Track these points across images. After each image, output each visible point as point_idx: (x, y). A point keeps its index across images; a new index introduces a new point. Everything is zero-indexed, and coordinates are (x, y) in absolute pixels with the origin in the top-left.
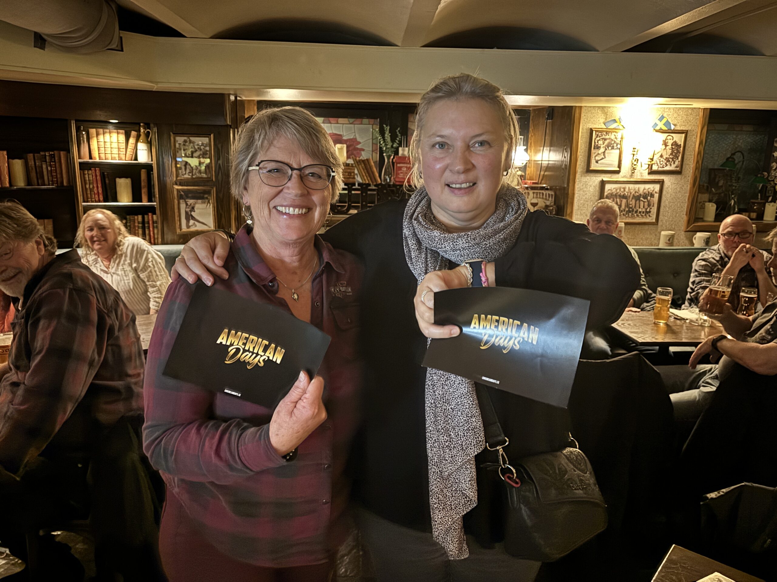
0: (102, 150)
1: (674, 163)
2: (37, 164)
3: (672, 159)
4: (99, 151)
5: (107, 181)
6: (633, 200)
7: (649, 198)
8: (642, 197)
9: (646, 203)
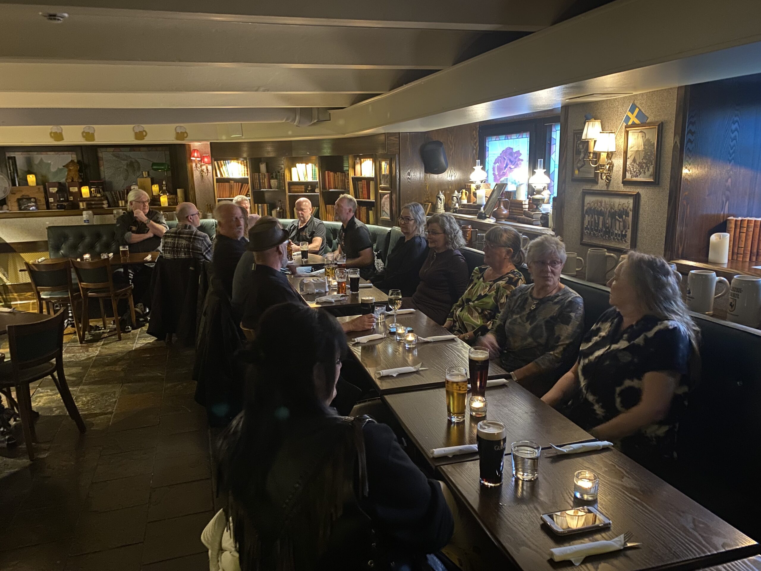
0: (365, 170)
1: (648, 170)
3: (646, 164)
6: (609, 218)
7: (624, 216)
8: (617, 214)
9: (621, 224)
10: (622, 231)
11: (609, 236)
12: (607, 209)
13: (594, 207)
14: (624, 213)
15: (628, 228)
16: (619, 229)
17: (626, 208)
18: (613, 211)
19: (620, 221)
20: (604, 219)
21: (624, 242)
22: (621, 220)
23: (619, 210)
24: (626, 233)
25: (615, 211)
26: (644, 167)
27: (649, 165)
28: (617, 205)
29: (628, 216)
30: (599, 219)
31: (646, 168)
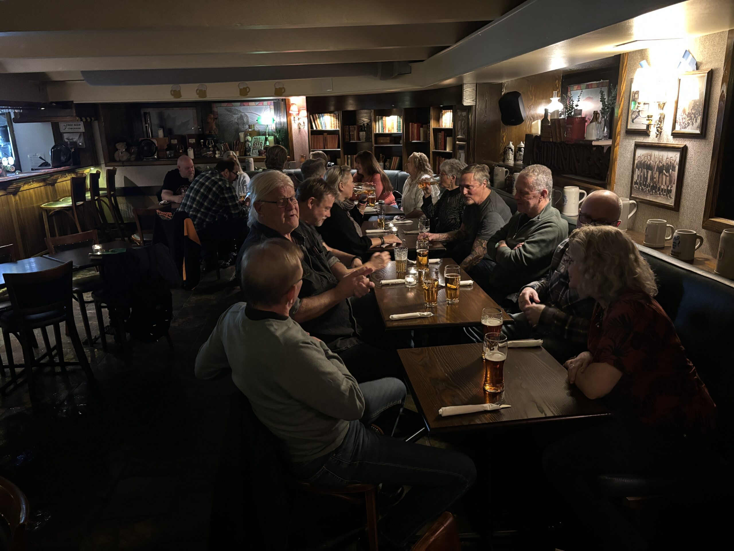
1: (696, 121)
3: (694, 114)
4: (444, 122)
6: (657, 173)
7: (671, 170)
8: (664, 169)
9: (668, 178)
10: (668, 187)
11: (656, 192)
12: (655, 163)
13: (644, 161)
14: (671, 167)
15: (674, 184)
16: (665, 184)
17: (673, 162)
18: (661, 165)
19: (666, 176)
20: (652, 172)
21: (669, 197)
22: (667, 174)
23: (667, 164)
24: (672, 189)
25: (663, 165)
26: (693, 118)
27: (697, 116)
28: (665, 158)
29: (675, 171)
30: (648, 172)
31: (695, 119)
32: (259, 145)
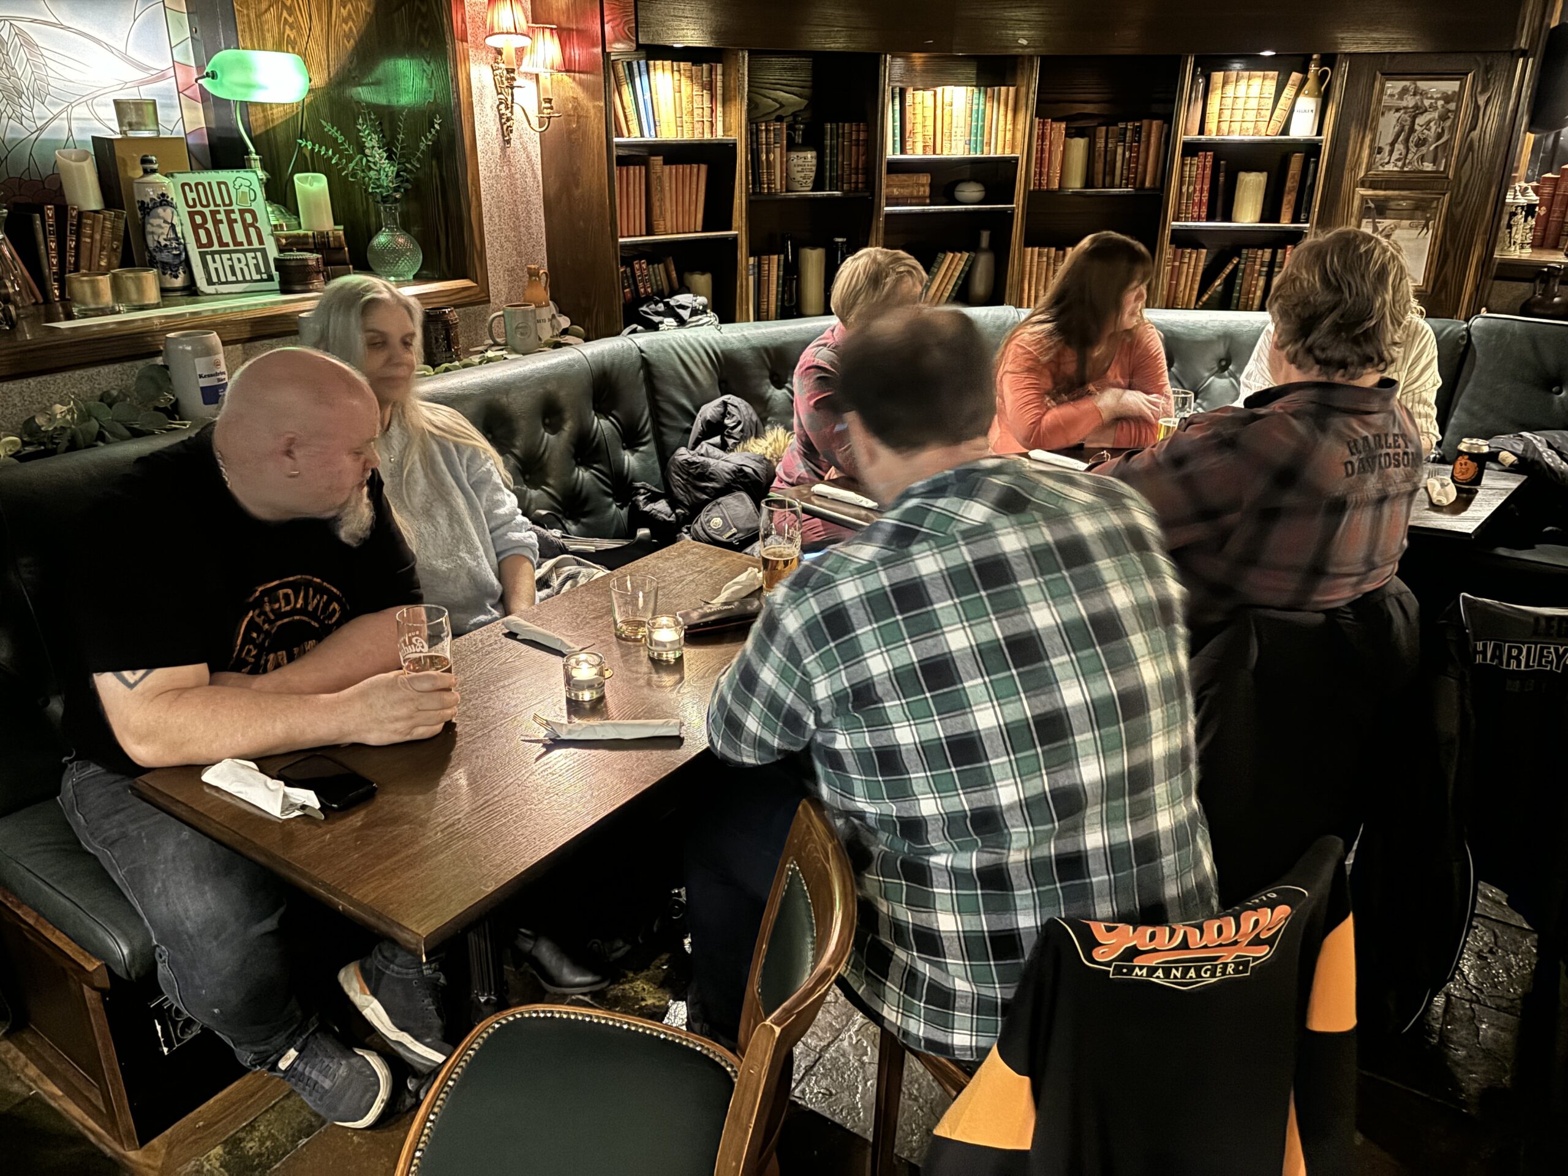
0: (1226, 115)
2: (1110, 145)
4: (1220, 117)
5: (1222, 179)
32: (238, 227)
